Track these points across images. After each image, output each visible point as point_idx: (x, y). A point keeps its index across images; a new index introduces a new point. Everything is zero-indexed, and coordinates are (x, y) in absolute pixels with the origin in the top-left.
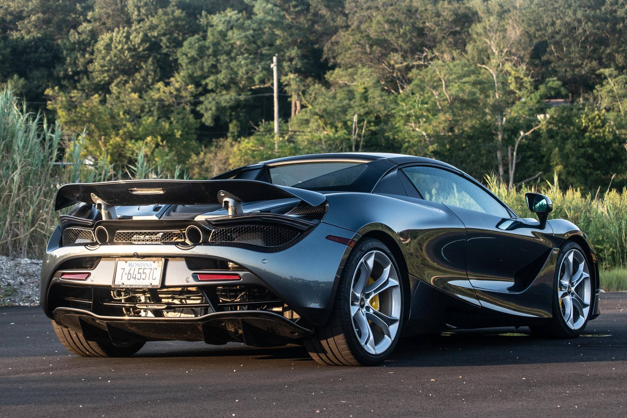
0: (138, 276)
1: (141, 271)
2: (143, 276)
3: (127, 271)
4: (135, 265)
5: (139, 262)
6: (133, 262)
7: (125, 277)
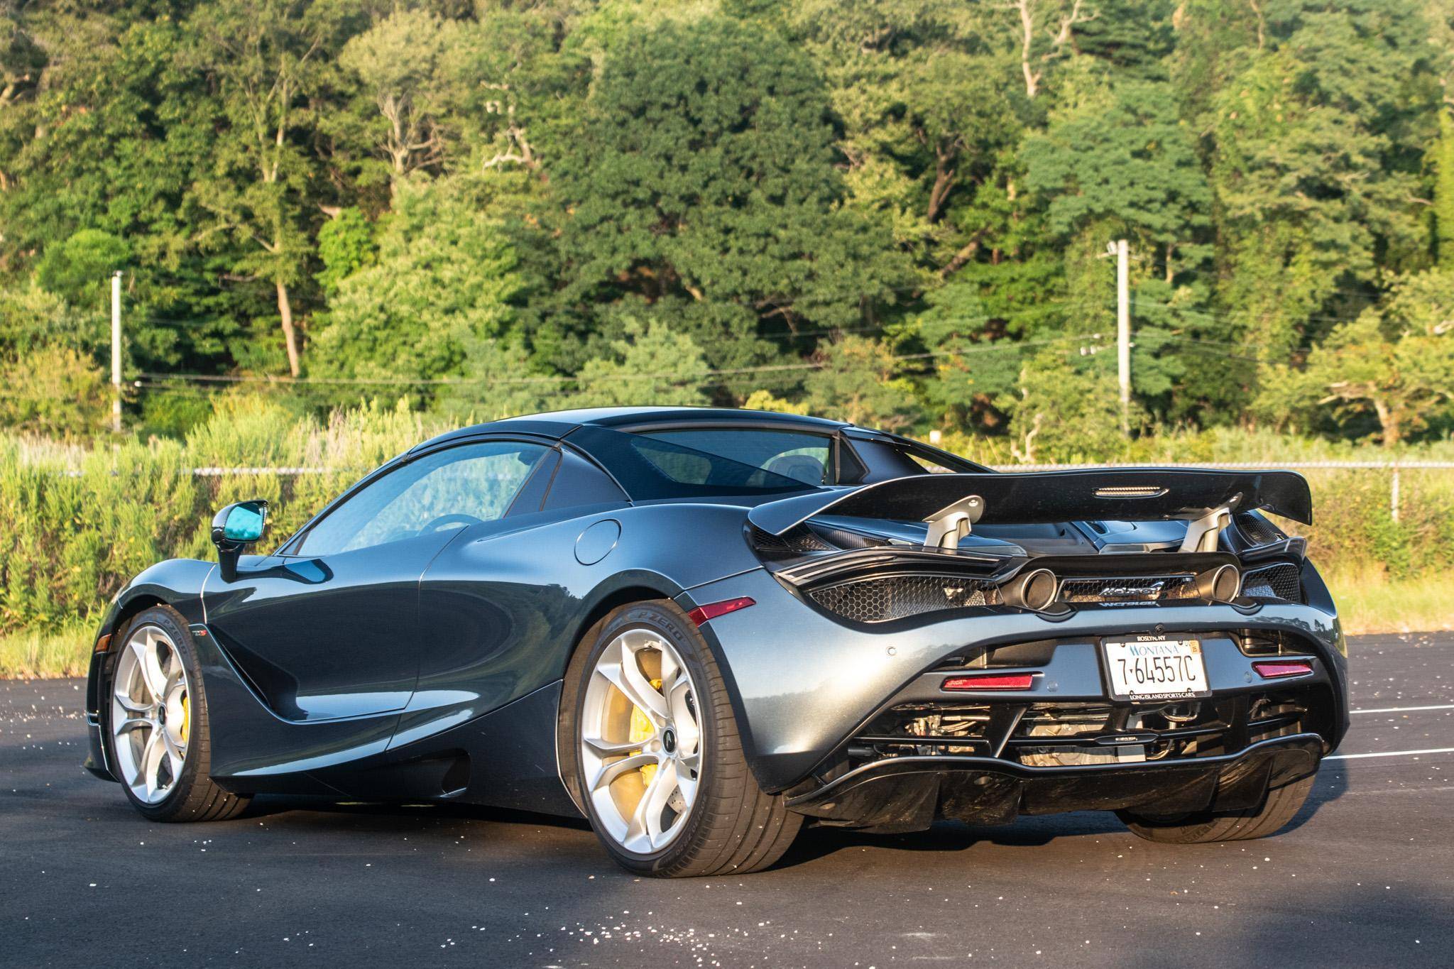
0: (1158, 674)
1: (1160, 663)
2: (1168, 673)
3: (1131, 664)
4: (1143, 651)
5: (1151, 645)
6: (1137, 645)
7: (1131, 677)
